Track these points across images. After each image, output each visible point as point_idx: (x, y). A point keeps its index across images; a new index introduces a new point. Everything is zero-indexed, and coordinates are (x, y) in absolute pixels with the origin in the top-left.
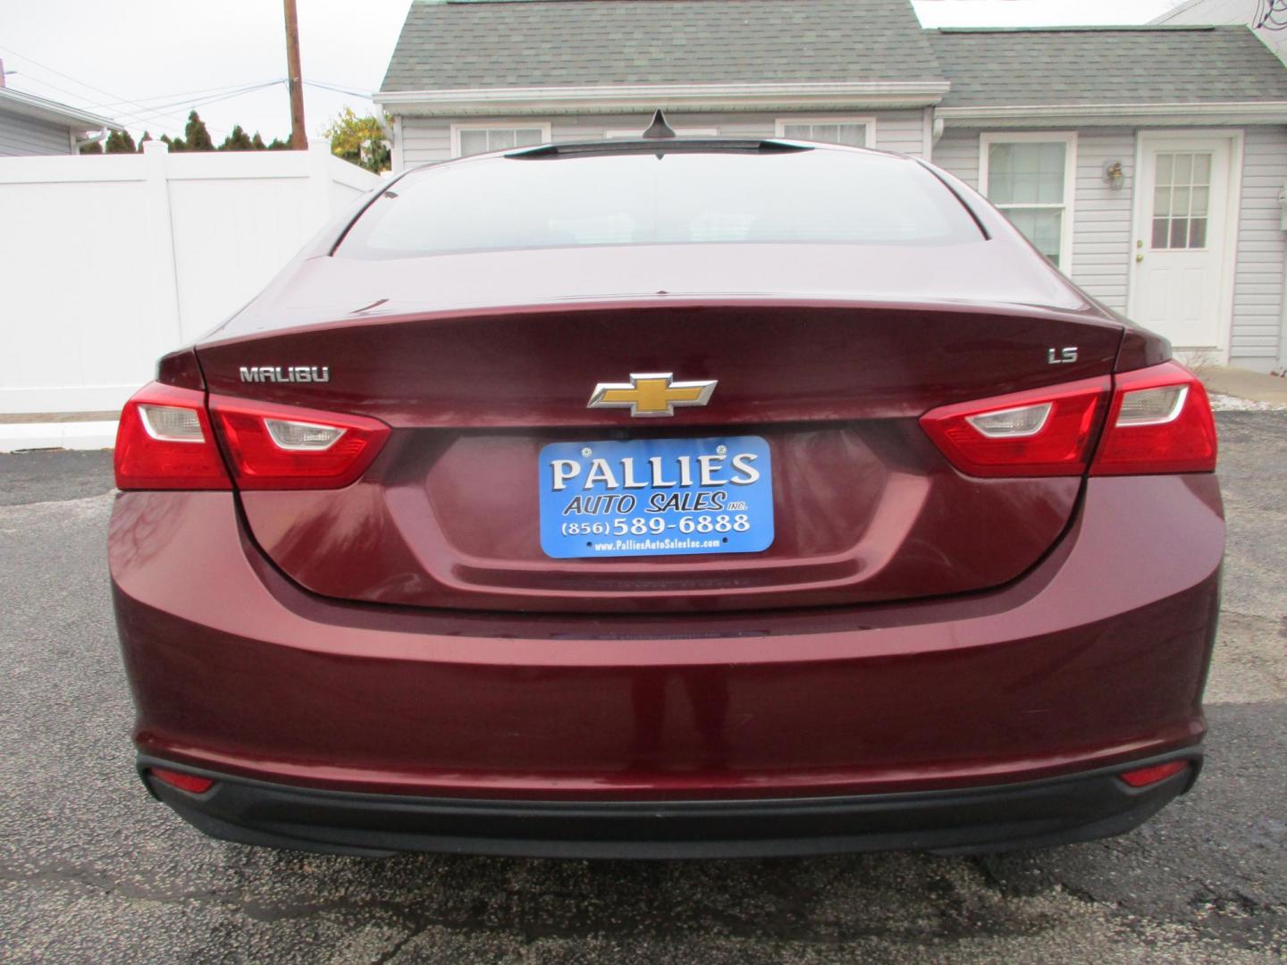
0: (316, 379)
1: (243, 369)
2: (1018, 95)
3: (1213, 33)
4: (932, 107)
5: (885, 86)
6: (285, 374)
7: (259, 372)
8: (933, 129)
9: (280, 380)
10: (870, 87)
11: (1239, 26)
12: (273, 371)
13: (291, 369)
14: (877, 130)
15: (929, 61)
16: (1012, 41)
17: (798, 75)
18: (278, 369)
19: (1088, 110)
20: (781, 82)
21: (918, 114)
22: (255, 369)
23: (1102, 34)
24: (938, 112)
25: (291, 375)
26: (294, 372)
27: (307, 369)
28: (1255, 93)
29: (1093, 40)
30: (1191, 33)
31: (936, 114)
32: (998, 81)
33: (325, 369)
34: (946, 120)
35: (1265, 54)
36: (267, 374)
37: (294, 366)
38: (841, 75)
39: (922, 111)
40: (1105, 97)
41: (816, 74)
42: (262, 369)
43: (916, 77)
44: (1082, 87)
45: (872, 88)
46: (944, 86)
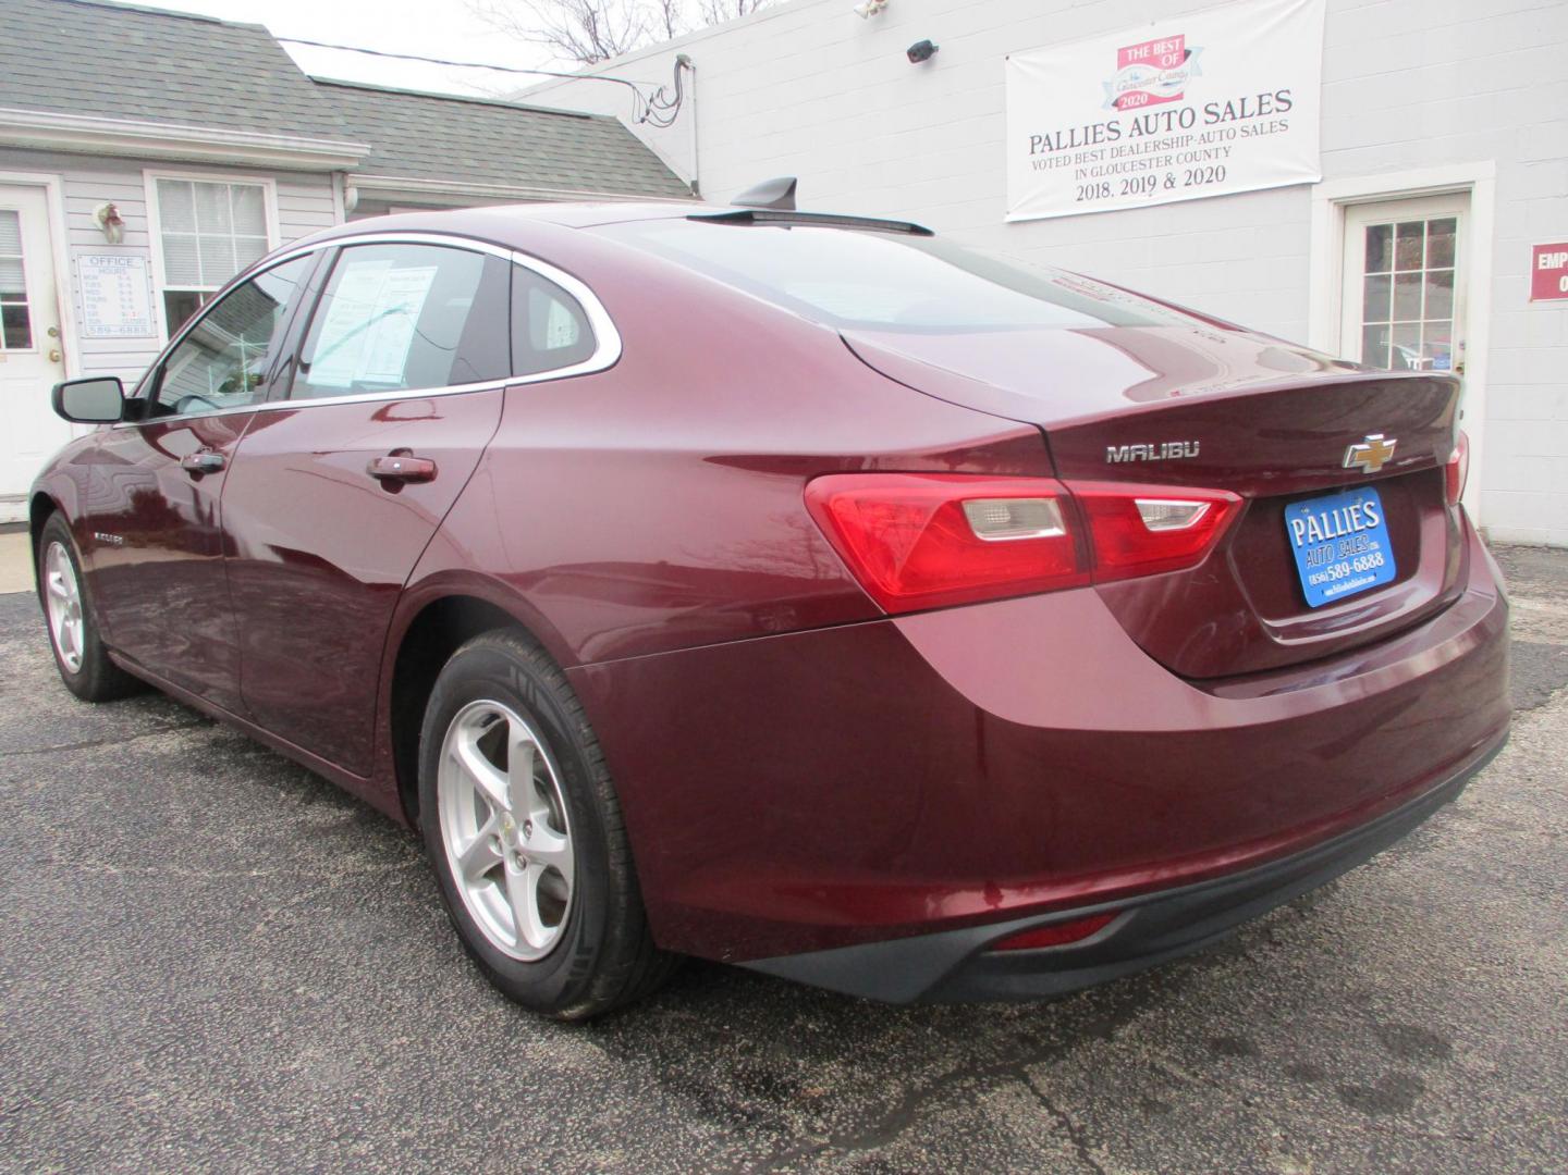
0: (1188, 455)
1: (1112, 449)
2: (430, 167)
3: (590, 122)
4: (343, 173)
5: (294, 142)
6: (1158, 451)
7: (1130, 452)
8: (345, 198)
9: (1152, 457)
10: (276, 140)
11: (611, 118)
12: (1146, 451)
13: (1164, 445)
14: (279, 195)
15: (330, 116)
16: (396, 103)
17: (173, 113)
18: (1151, 446)
19: (508, 192)
20: (154, 121)
21: (326, 181)
22: (1124, 448)
23: (487, 108)
24: (350, 180)
25: (1164, 453)
26: (1168, 448)
27: (1180, 444)
28: (649, 188)
29: (480, 114)
30: (571, 119)
31: (349, 181)
32: (402, 149)
33: (1196, 443)
34: (359, 189)
35: (642, 149)
36: (1139, 453)
37: (1168, 442)
38: (229, 121)
39: (332, 176)
40: (520, 180)
41: (197, 117)
42: (1133, 447)
43: (325, 134)
44: (493, 165)
45: (278, 143)
46: (362, 149)
